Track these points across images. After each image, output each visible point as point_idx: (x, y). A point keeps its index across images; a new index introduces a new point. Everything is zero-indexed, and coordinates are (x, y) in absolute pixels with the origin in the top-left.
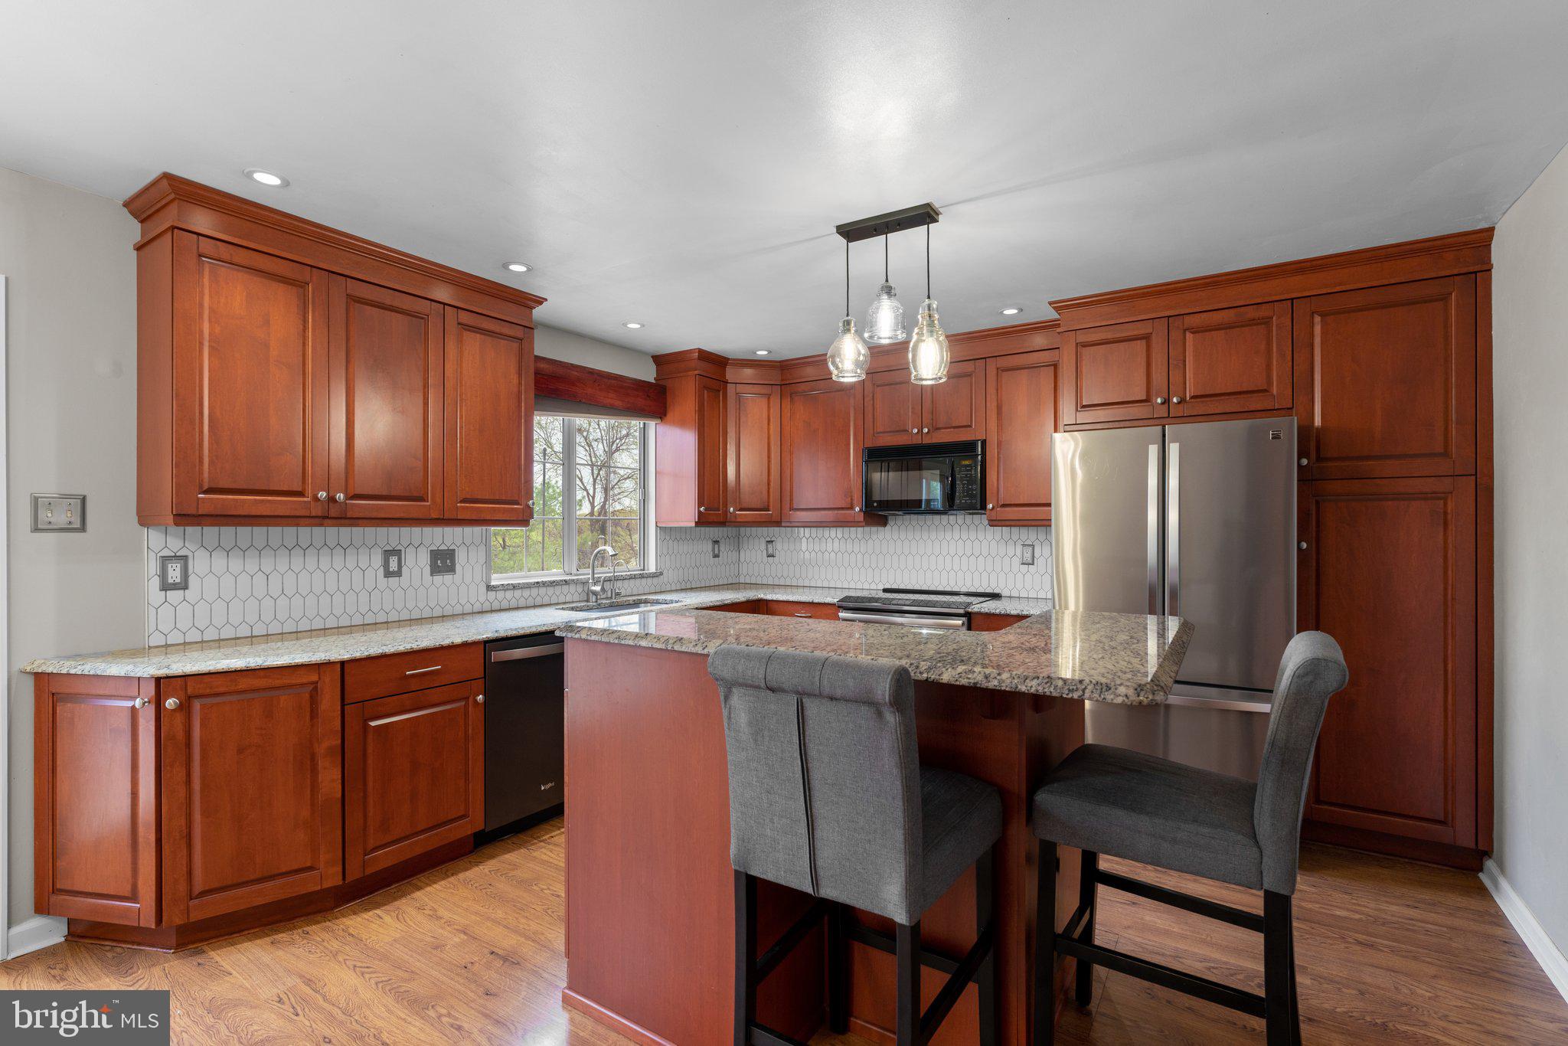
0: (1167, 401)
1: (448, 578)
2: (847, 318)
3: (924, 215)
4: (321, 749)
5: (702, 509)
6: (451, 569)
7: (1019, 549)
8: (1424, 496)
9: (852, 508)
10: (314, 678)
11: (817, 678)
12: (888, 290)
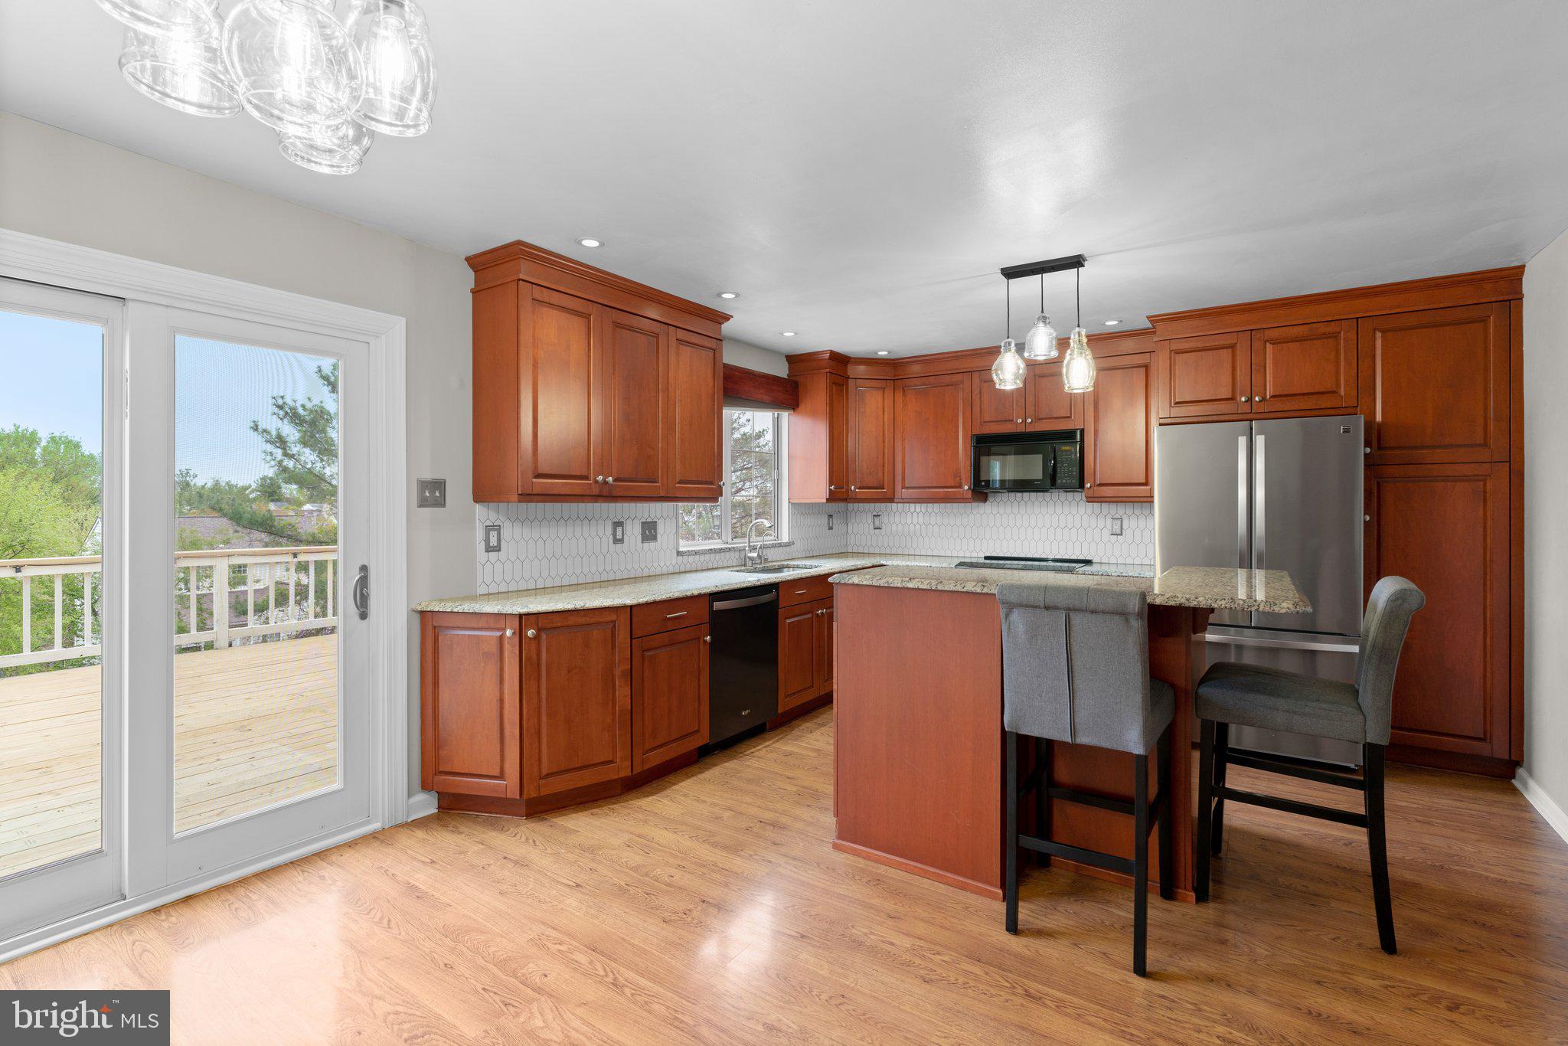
0: (1250, 400)
1: (652, 544)
2: (1007, 340)
3: (1075, 262)
4: (618, 672)
5: (832, 487)
6: (654, 538)
7: (1109, 521)
8: (1465, 478)
9: (960, 486)
10: (614, 617)
11: (1085, 599)
12: (1044, 319)
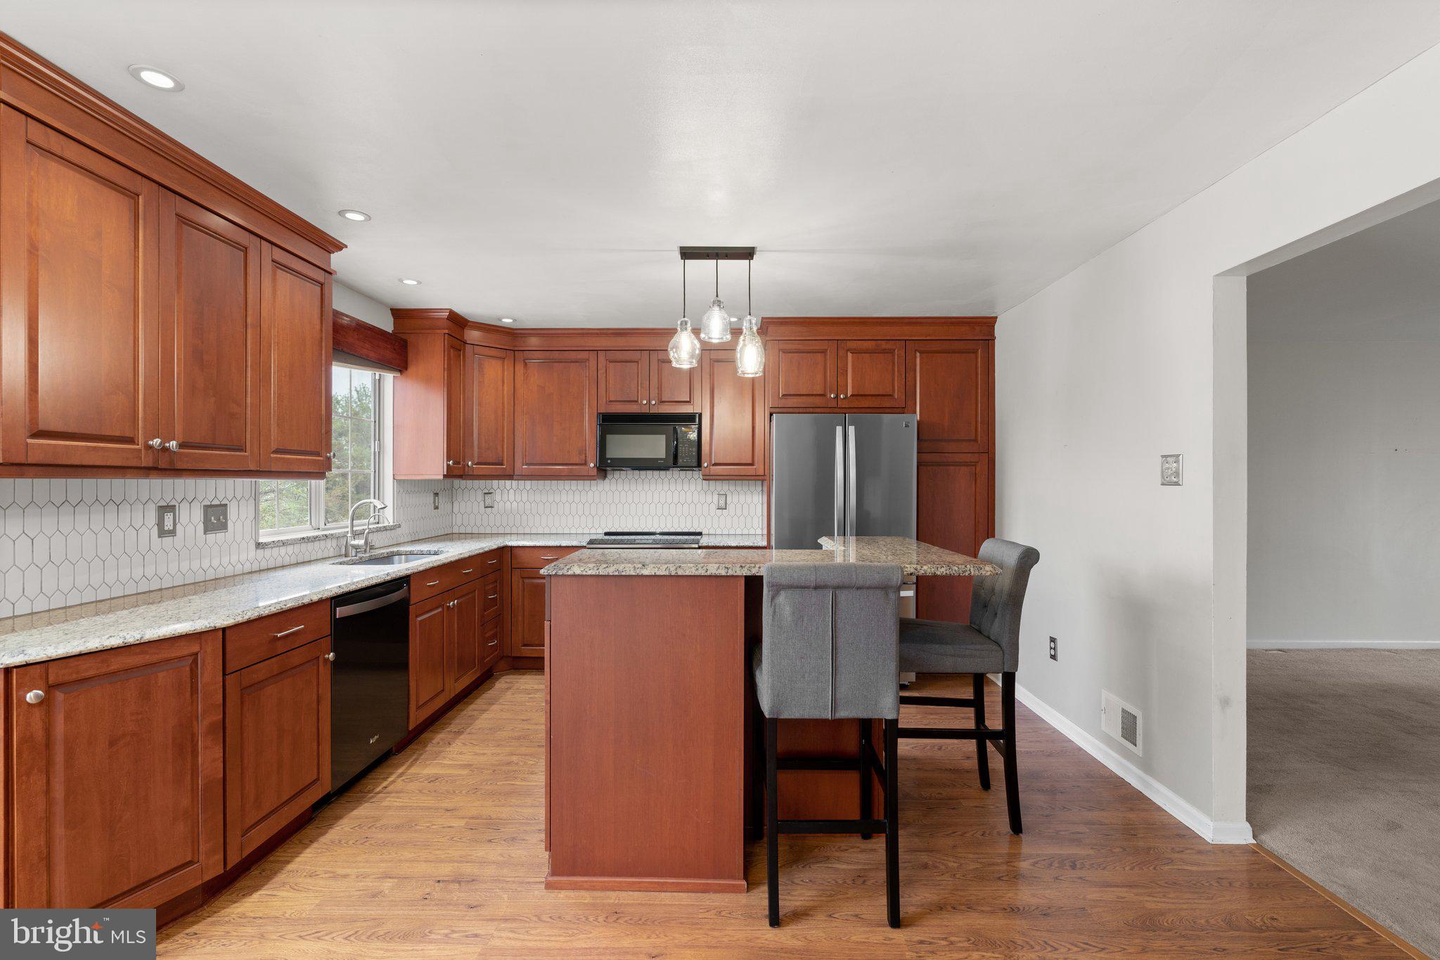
0: (837, 397)
1: (220, 536)
2: (683, 319)
3: (747, 254)
4: (201, 727)
5: (451, 462)
6: (223, 526)
7: (716, 497)
9: (585, 464)
10: (195, 648)
12: (718, 303)
